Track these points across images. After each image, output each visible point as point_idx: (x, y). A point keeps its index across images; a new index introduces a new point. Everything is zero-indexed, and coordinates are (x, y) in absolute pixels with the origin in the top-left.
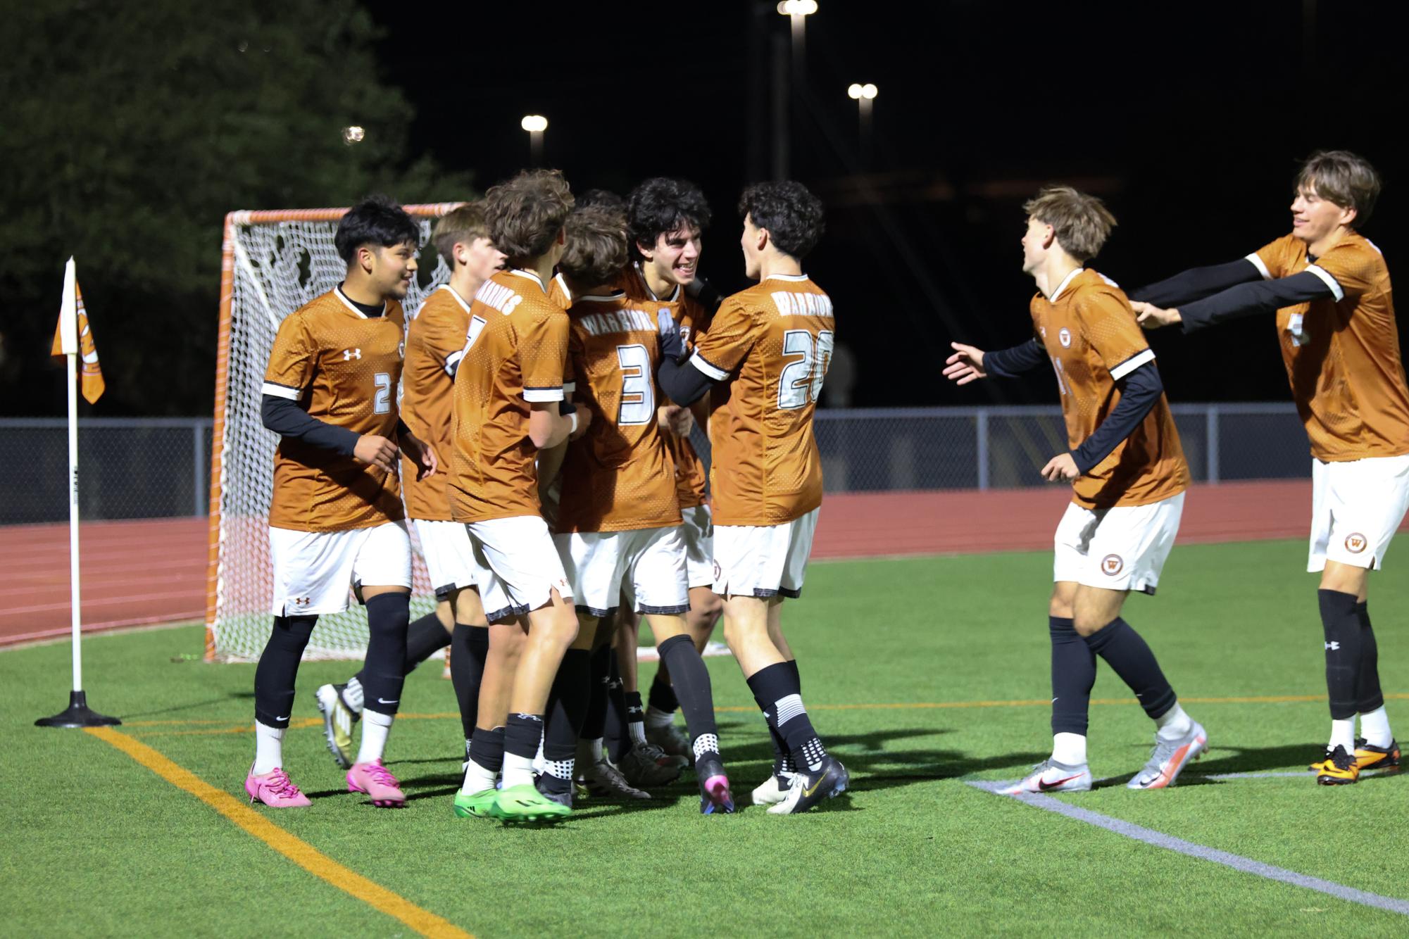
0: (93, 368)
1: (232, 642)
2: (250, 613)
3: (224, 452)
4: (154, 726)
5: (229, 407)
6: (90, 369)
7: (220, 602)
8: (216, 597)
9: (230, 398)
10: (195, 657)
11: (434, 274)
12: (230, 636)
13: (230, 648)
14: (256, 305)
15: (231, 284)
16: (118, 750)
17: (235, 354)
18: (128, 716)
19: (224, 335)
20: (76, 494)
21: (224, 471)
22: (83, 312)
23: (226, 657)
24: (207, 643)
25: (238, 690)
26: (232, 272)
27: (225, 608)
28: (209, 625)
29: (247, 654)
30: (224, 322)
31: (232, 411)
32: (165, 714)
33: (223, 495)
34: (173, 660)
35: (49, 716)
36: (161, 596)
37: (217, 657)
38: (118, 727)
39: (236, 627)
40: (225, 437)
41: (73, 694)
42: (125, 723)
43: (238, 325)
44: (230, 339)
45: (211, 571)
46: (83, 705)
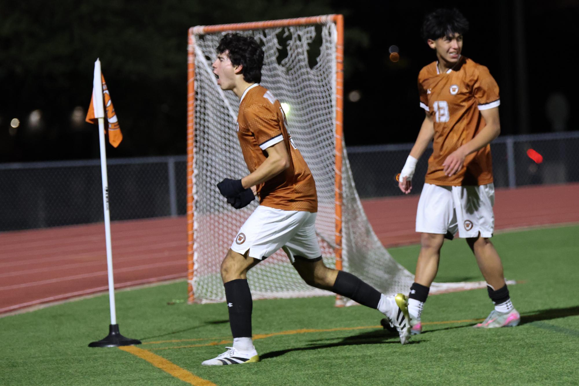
0: (115, 126)
1: (204, 291)
2: (214, 273)
3: (194, 175)
4: (161, 344)
5: (196, 146)
6: (113, 127)
7: (196, 267)
8: (193, 264)
9: (196, 141)
10: (182, 301)
11: (318, 59)
12: (203, 287)
13: (203, 295)
14: (210, 83)
15: (194, 71)
16: (142, 359)
17: (198, 114)
18: (145, 339)
19: (191, 102)
20: (108, 203)
21: (195, 186)
22: (107, 92)
23: (201, 300)
24: (189, 292)
25: (211, 320)
26: (194, 64)
27: (199, 270)
28: (190, 281)
29: (214, 297)
30: (191, 94)
31: (198, 149)
32: (167, 336)
33: (194, 201)
34: (169, 304)
35: (97, 341)
36: (158, 265)
37: (196, 301)
38: (140, 345)
39: (206, 281)
40: (194, 165)
41: (111, 326)
42: (144, 343)
43: (199, 96)
44: (194, 104)
45: (189, 249)
46: (118, 333)
